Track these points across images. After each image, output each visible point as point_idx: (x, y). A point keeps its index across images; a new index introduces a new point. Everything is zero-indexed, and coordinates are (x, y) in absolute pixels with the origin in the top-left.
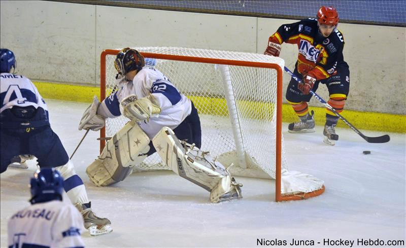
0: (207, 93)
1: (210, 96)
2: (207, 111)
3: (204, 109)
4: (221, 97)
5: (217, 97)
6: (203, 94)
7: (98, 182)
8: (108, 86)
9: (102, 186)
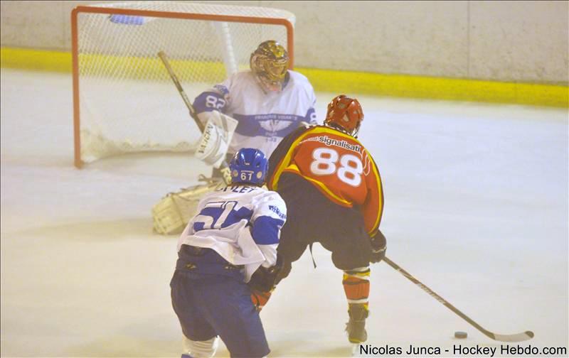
0: (202, 57)
1: (205, 60)
2: (202, 79)
3: (199, 76)
4: (219, 60)
5: (214, 61)
6: (197, 58)
7: (165, 228)
8: (81, 51)
9: (170, 234)
